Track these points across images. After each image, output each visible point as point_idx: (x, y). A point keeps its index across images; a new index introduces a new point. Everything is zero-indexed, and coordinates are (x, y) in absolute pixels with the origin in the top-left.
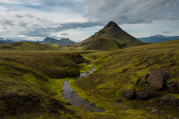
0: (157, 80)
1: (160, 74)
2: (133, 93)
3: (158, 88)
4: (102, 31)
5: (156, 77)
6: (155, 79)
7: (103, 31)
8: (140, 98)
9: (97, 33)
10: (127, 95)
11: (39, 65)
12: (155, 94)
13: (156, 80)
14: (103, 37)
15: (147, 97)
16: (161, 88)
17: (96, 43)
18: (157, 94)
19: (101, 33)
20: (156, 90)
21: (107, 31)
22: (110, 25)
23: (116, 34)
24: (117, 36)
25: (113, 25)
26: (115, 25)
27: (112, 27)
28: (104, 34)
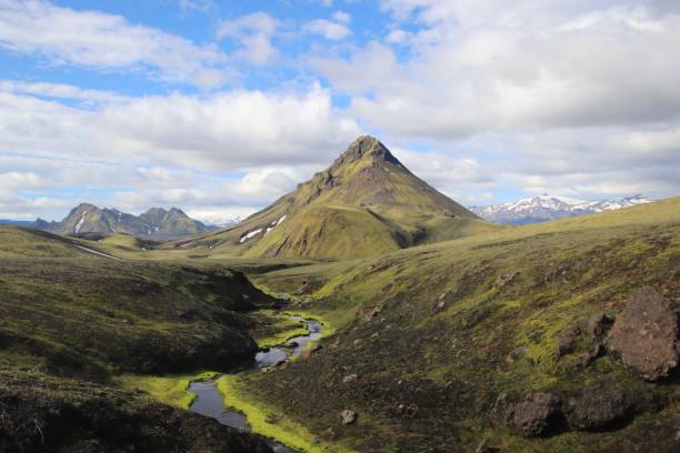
0: (651, 336)
1: (661, 309)
2: (552, 404)
3: (660, 369)
4: (327, 175)
5: (649, 324)
6: (644, 332)
7: (331, 177)
8: (582, 426)
9: (308, 183)
10: (523, 421)
11: (60, 312)
12: (649, 397)
13: (647, 335)
14: (329, 200)
15: (612, 416)
16: (672, 370)
18: (656, 399)
19: (322, 186)
20: (653, 382)
21: (346, 179)
22: (360, 152)
23: (387, 191)
24: (391, 200)
25: (371, 150)
26: (380, 153)
27: (367, 161)
28: (335, 189)
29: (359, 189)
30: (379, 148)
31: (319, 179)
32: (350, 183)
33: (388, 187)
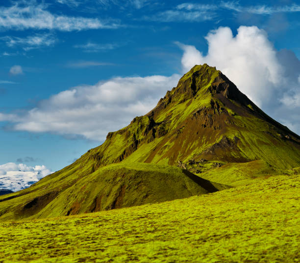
4: (147, 121)
9: (121, 132)
17: (94, 194)
19: (141, 137)
21: (173, 126)
22: (194, 87)
23: (229, 141)
24: (233, 154)
25: (209, 85)
26: (221, 88)
27: (204, 101)
28: (158, 140)
29: (191, 140)
30: (220, 81)
31: (136, 127)
32: (178, 131)
33: (232, 137)
